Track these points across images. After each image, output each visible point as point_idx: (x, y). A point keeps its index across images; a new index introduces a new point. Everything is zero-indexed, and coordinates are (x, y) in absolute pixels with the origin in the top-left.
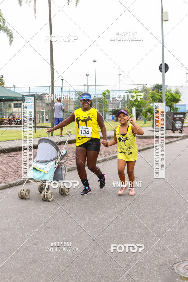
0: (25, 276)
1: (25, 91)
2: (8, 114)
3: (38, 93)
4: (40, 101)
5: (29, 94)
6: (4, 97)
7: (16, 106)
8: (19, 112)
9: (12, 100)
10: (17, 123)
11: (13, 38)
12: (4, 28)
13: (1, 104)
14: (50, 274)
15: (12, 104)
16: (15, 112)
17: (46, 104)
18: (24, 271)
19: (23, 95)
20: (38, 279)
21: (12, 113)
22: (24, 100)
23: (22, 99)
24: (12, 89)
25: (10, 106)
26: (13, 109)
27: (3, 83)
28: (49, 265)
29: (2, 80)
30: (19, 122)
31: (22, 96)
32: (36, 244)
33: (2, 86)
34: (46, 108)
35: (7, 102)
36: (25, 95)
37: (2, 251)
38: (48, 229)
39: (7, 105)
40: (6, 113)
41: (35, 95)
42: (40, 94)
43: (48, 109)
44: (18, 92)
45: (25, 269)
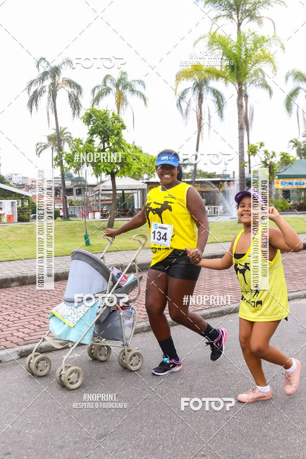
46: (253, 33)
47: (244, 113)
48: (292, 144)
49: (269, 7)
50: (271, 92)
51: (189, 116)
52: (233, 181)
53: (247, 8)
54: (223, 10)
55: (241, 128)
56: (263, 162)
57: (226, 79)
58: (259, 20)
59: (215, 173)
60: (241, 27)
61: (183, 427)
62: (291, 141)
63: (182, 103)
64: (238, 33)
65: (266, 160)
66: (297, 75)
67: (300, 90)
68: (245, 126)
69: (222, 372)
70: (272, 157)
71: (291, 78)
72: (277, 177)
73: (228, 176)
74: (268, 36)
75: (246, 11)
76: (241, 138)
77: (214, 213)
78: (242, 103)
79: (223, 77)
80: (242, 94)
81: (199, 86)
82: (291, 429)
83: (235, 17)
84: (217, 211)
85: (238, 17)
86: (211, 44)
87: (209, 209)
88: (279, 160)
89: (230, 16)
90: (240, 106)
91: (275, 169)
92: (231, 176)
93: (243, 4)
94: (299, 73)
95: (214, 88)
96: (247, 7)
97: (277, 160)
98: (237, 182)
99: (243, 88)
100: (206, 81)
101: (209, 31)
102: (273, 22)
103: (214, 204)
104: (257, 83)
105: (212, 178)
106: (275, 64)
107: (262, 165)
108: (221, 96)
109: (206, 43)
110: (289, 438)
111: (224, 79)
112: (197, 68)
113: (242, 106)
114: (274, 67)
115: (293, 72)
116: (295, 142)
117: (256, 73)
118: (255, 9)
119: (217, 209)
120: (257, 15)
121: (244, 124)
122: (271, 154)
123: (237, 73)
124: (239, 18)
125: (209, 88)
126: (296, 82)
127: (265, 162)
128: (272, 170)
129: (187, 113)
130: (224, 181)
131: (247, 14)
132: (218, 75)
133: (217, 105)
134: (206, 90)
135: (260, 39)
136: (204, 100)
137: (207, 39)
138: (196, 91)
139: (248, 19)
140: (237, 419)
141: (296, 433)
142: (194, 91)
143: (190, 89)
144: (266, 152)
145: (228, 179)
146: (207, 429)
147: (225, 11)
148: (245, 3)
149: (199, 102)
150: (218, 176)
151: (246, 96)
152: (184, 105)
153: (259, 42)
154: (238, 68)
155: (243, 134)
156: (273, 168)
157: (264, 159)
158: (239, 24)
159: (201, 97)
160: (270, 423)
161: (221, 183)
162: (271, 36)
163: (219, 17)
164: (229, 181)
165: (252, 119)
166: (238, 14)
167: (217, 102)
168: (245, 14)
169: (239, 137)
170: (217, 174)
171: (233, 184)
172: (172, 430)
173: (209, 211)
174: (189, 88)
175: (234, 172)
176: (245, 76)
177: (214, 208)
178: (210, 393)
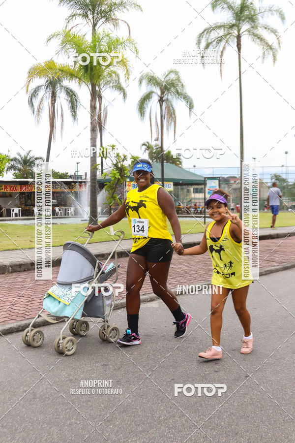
0: (200, 416)
1: (208, 173)
2: (185, 201)
3: (223, 176)
4: (226, 186)
5: (212, 176)
6: (181, 180)
7: (196, 191)
8: (199, 199)
9: (192, 184)
10: (197, 212)
11: (193, 106)
12: (182, 94)
13: (178, 188)
14: (234, 416)
15: (192, 189)
16: (195, 199)
17: (233, 189)
18: (200, 408)
19: (205, 178)
20: (217, 421)
21: (191, 201)
22: (206, 184)
23: (203, 182)
24: (192, 171)
25: (188, 191)
26: (193, 195)
27: (181, 163)
28: (234, 401)
29: (179, 159)
30: (199, 211)
31: (203, 179)
32: (217, 372)
33: (180, 167)
34: (233, 195)
35: (184, 187)
36: (208, 178)
37: (173, 378)
38: (233, 352)
39: (185, 190)
40: (183, 200)
41: (219, 177)
42: (226, 176)
43: (236, 196)
44: (199, 174)
45: (202, 405)
46: (108, 35)
47: (97, 114)
48: (144, 147)
49: (125, 10)
50: (125, 95)
51: (40, 114)
52: (85, 182)
53: (103, 9)
54: (79, 9)
55: (93, 130)
56: (114, 165)
57: (80, 79)
58: (115, 22)
59: (67, 173)
60: (96, 28)
61: (25, 435)
62: (144, 144)
63: (34, 101)
64: (93, 34)
65: (117, 163)
66: (151, 80)
67: (154, 94)
68: (98, 128)
69: (67, 377)
70: (123, 161)
71: (144, 82)
72: (128, 180)
73: (81, 177)
74: (123, 39)
75: (101, 12)
76: (93, 140)
77: (65, 215)
78: (95, 104)
79: (77, 77)
80: (95, 95)
81: (52, 85)
82: (132, 431)
83: (91, 17)
84: (68, 213)
85: (93, 17)
86: (64, 43)
87: (60, 210)
88: (130, 164)
89: (85, 16)
90: (93, 108)
91: (126, 172)
92: (84, 177)
93: (99, 5)
94: (153, 77)
95: (68, 87)
96: (104, 7)
97: (128, 163)
98: (89, 184)
99: (97, 88)
100: (59, 80)
101: (64, 29)
102: (128, 25)
103: (65, 205)
104: (111, 85)
105: (63, 178)
106: (128, 67)
107: (113, 168)
108: (75, 96)
109: (60, 42)
110: (130, 441)
111: (77, 79)
112: (50, 66)
113: (95, 108)
114: (127, 71)
115: (147, 75)
116: (147, 145)
117: (110, 75)
118: (111, 11)
119: (68, 210)
120: (113, 17)
121: (97, 126)
122: (123, 157)
123: (91, 74)
124: (95, 18)
125: (62, 86)
126: (150, 86)
127: (116, 165)
128: (123, 173)
129: (39, 111)
130: (75, 182)
131: (103, 15)
132: (72, 75)
133: (70, 105)
134: (59, 88)
135: (114, 42)
136: (57, 99)
137: (61, 37)
138: (48, 89)
139: (103, 20)
140: (80, 424)
141: (136, 435)
142: (47, 89)
143: (43, 87)
144: (118, 155)
145: (80, 180)
146: (49, 435)
147: (80, 10)
148: (101, 4)
149: (52, 101)
150: (70, 177)
151: (100, 97)
152: (36, 103)
153: (114, 44)
154: (92, 69)
155: (96, 136)
156: (124, 171)
157: (115, 162)
158: (94, 25)
159: (54, 96)
160: (111, 426)
161: (73, 184)
162: (125, 39)
163: (74, 15)
164: (81, 182)
165: (105, 121)
166: (93, 14)
167: (70, 101)
168: (101, 14)
169: (91, 139)
170: (69, 174)
171: (85, 185)
172: (13, 438)
173: (59, 212)
174: (41, 86)
175: (86, 174)
176: (99, 78)
177: (65, 209)
178: (53, 400)
